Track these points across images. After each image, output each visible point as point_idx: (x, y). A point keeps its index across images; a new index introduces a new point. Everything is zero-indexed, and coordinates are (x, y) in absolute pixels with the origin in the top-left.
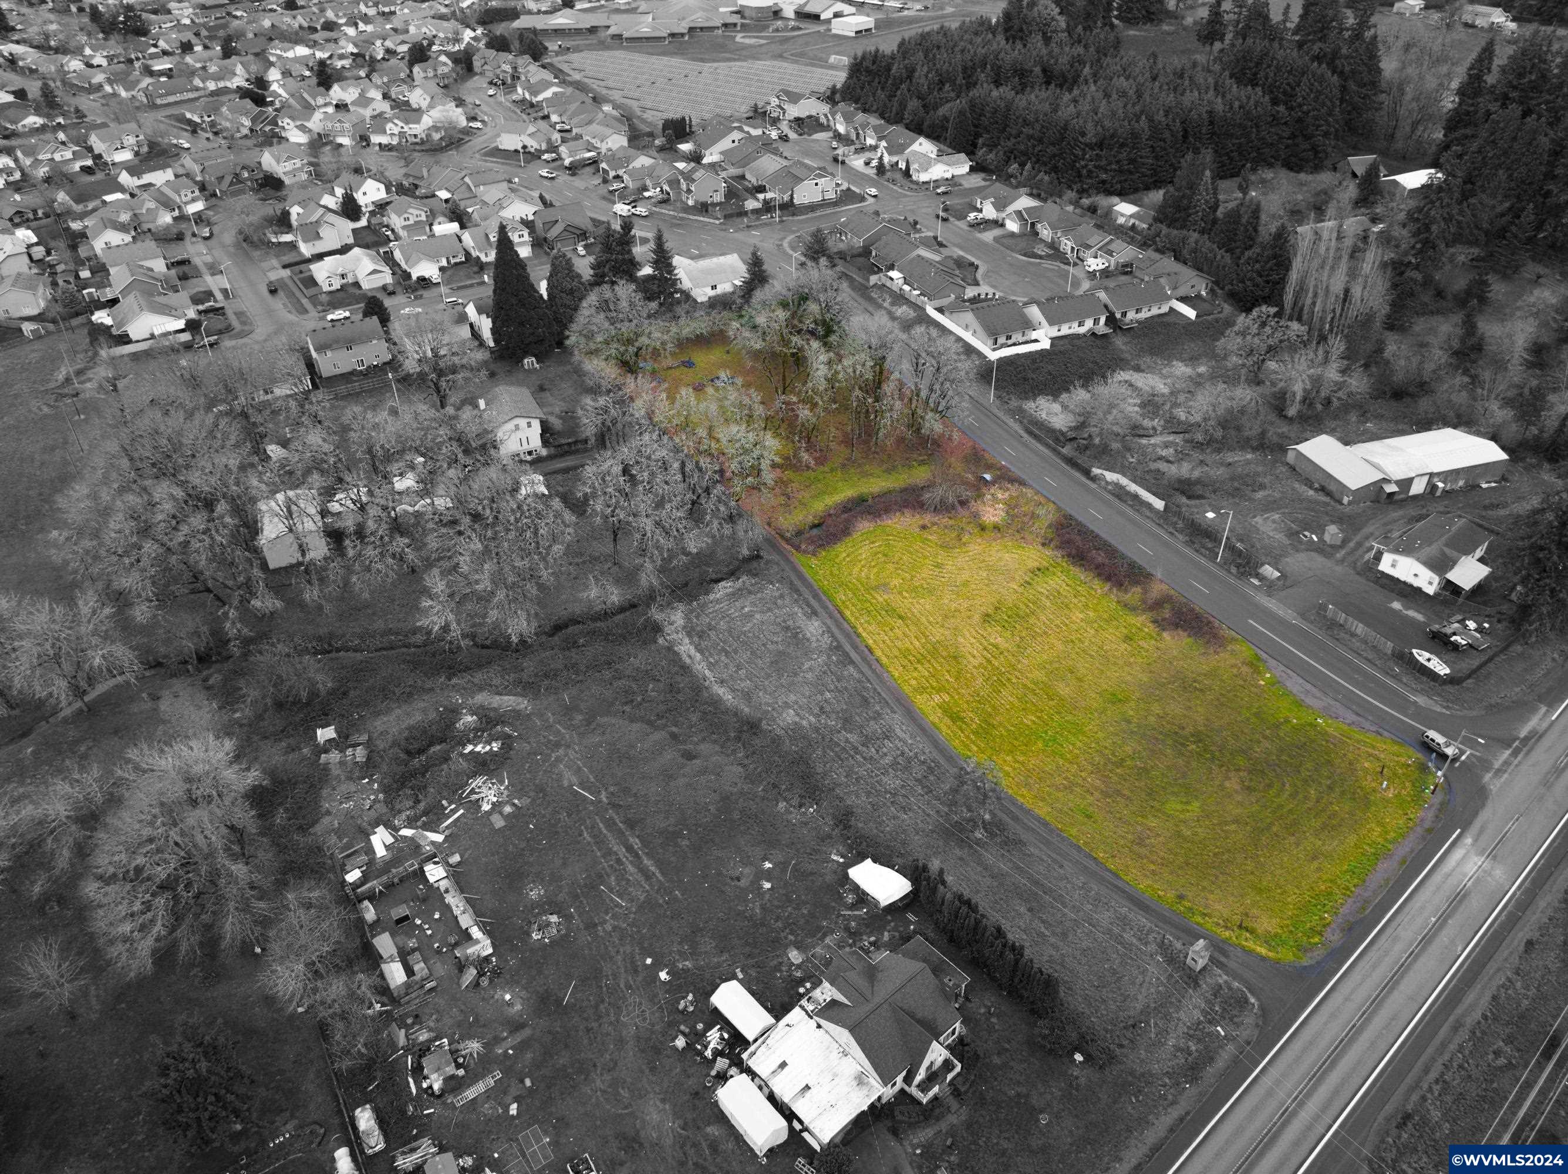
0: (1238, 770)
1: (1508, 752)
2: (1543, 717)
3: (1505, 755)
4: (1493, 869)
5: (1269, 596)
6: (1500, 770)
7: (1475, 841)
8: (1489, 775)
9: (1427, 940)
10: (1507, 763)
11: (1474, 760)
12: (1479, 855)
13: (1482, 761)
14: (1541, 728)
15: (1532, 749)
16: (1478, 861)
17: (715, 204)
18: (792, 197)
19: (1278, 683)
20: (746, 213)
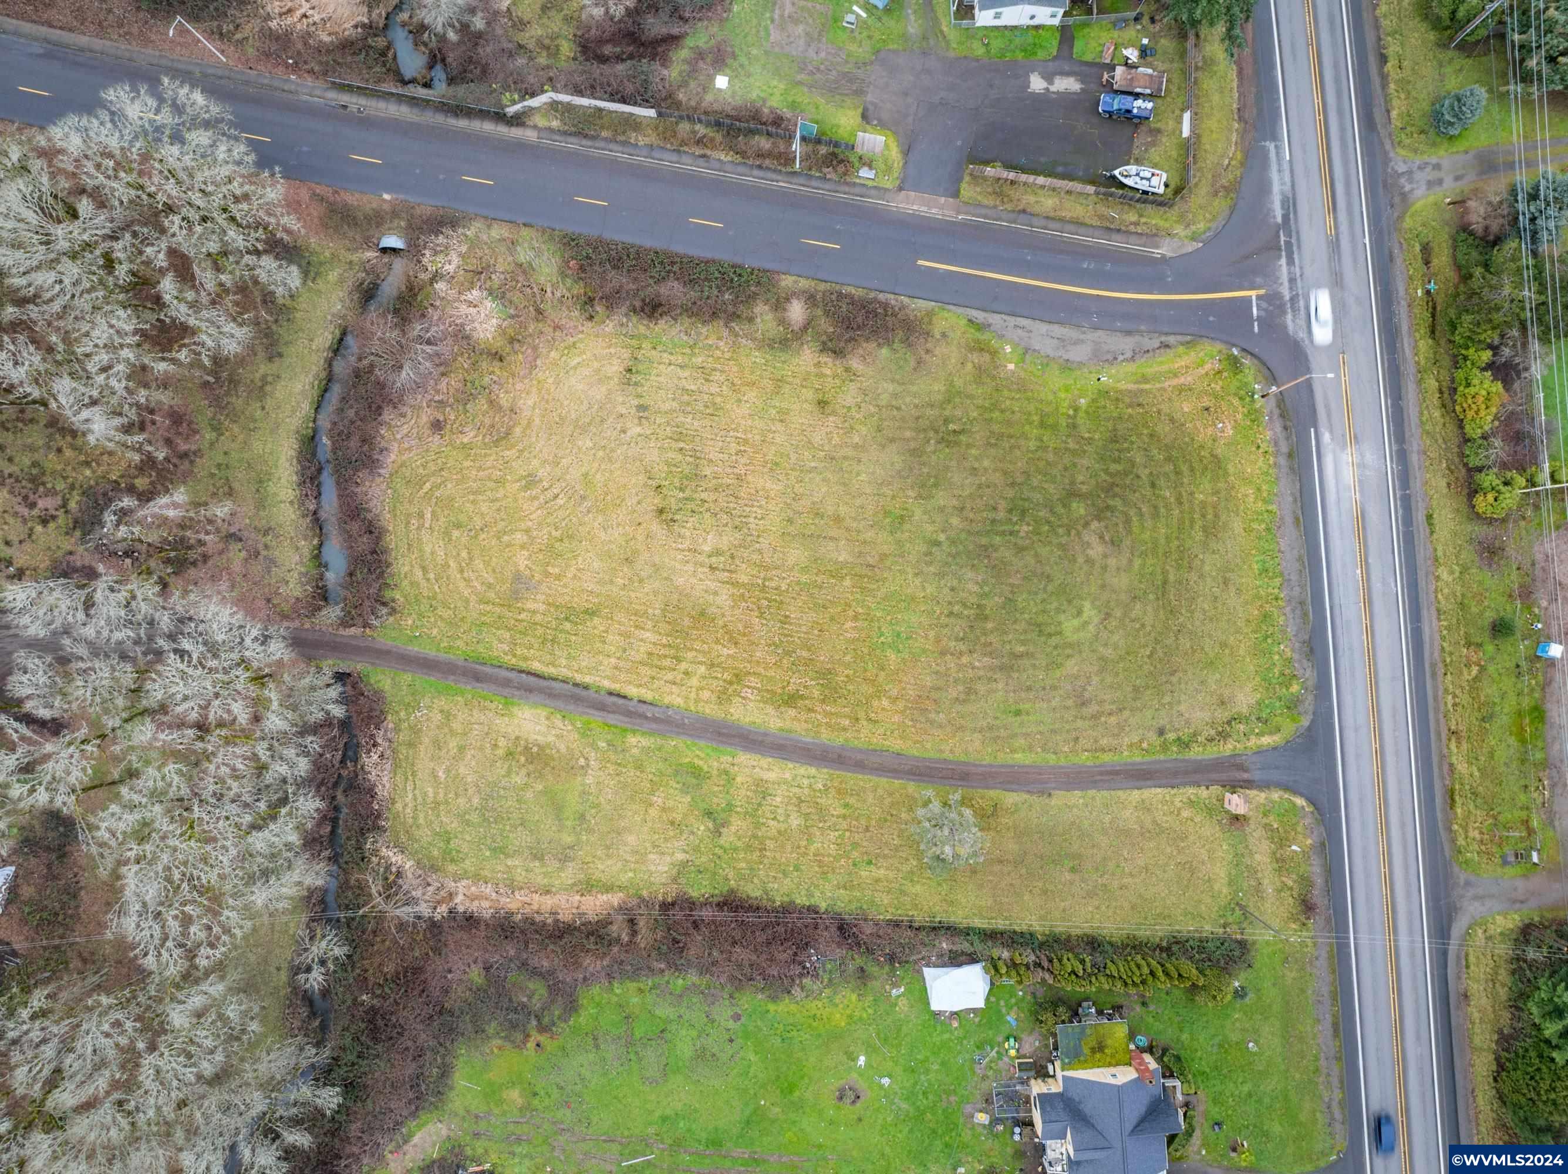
0: (1086, 524)
1: (1283, 261)
2: (1279, 164)
3: (1284, 269)
4: (1362, 456)
5: (900, 189)
6: (1293, 299)
7: (1331, 432)
8: (1289, 317)
9: (1369, 602)
10: (1292, 281)
11: (1264, 305)
12: (1344, 447)
13: (1272, 299)
14: (1287, 188)
15: (1298, 233)
16: (1348, 457)
19: (1024, 351)
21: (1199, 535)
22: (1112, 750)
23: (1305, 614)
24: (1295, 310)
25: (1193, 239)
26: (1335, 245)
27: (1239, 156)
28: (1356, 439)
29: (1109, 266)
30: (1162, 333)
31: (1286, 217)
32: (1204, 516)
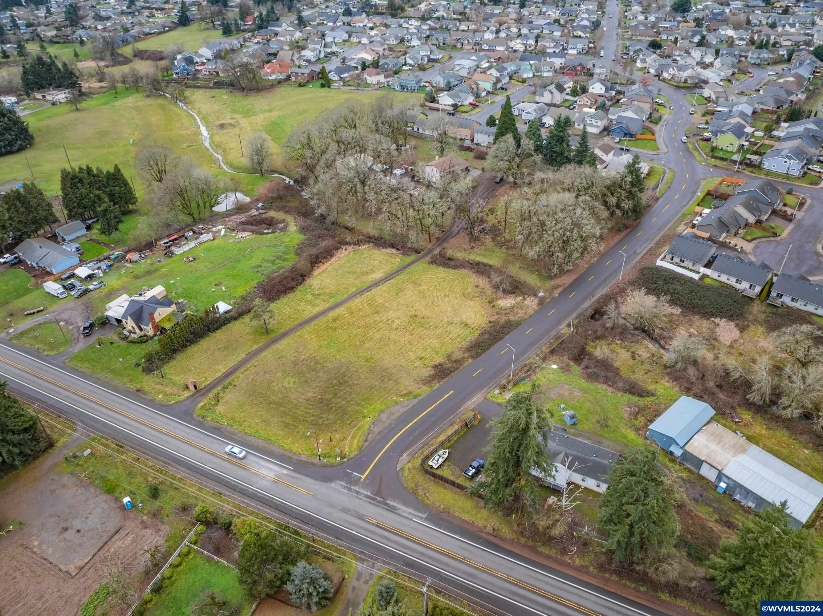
0: (321, 395)
1: (369, 494)
2: (413, 515)
3: (366, 493)
4: (266, 481)
5: (485, 398)
6: (350, 490)
7: (286, 475)
8: (344, 484)
9: (212, 454)
10: (358, 493)
11: (356, 478)
12: (276, 476)
13: (357, 482)
14: (400, 512)
15: (377, 506)
16: (271, 475)
17: (726, 151)
18: (761, 163)
19: (397, 403)
20: (726, 160)
21: (287, 421)
22: (243, 373)
23: (229, 433)
24: (345, 487)
25: (402, 469)
26: (361, 517)
27: (428, 502)
28: (275, 482)
29: (411, 438)
30: (371, 441)
31: (388, 505)
32: (293, 425)
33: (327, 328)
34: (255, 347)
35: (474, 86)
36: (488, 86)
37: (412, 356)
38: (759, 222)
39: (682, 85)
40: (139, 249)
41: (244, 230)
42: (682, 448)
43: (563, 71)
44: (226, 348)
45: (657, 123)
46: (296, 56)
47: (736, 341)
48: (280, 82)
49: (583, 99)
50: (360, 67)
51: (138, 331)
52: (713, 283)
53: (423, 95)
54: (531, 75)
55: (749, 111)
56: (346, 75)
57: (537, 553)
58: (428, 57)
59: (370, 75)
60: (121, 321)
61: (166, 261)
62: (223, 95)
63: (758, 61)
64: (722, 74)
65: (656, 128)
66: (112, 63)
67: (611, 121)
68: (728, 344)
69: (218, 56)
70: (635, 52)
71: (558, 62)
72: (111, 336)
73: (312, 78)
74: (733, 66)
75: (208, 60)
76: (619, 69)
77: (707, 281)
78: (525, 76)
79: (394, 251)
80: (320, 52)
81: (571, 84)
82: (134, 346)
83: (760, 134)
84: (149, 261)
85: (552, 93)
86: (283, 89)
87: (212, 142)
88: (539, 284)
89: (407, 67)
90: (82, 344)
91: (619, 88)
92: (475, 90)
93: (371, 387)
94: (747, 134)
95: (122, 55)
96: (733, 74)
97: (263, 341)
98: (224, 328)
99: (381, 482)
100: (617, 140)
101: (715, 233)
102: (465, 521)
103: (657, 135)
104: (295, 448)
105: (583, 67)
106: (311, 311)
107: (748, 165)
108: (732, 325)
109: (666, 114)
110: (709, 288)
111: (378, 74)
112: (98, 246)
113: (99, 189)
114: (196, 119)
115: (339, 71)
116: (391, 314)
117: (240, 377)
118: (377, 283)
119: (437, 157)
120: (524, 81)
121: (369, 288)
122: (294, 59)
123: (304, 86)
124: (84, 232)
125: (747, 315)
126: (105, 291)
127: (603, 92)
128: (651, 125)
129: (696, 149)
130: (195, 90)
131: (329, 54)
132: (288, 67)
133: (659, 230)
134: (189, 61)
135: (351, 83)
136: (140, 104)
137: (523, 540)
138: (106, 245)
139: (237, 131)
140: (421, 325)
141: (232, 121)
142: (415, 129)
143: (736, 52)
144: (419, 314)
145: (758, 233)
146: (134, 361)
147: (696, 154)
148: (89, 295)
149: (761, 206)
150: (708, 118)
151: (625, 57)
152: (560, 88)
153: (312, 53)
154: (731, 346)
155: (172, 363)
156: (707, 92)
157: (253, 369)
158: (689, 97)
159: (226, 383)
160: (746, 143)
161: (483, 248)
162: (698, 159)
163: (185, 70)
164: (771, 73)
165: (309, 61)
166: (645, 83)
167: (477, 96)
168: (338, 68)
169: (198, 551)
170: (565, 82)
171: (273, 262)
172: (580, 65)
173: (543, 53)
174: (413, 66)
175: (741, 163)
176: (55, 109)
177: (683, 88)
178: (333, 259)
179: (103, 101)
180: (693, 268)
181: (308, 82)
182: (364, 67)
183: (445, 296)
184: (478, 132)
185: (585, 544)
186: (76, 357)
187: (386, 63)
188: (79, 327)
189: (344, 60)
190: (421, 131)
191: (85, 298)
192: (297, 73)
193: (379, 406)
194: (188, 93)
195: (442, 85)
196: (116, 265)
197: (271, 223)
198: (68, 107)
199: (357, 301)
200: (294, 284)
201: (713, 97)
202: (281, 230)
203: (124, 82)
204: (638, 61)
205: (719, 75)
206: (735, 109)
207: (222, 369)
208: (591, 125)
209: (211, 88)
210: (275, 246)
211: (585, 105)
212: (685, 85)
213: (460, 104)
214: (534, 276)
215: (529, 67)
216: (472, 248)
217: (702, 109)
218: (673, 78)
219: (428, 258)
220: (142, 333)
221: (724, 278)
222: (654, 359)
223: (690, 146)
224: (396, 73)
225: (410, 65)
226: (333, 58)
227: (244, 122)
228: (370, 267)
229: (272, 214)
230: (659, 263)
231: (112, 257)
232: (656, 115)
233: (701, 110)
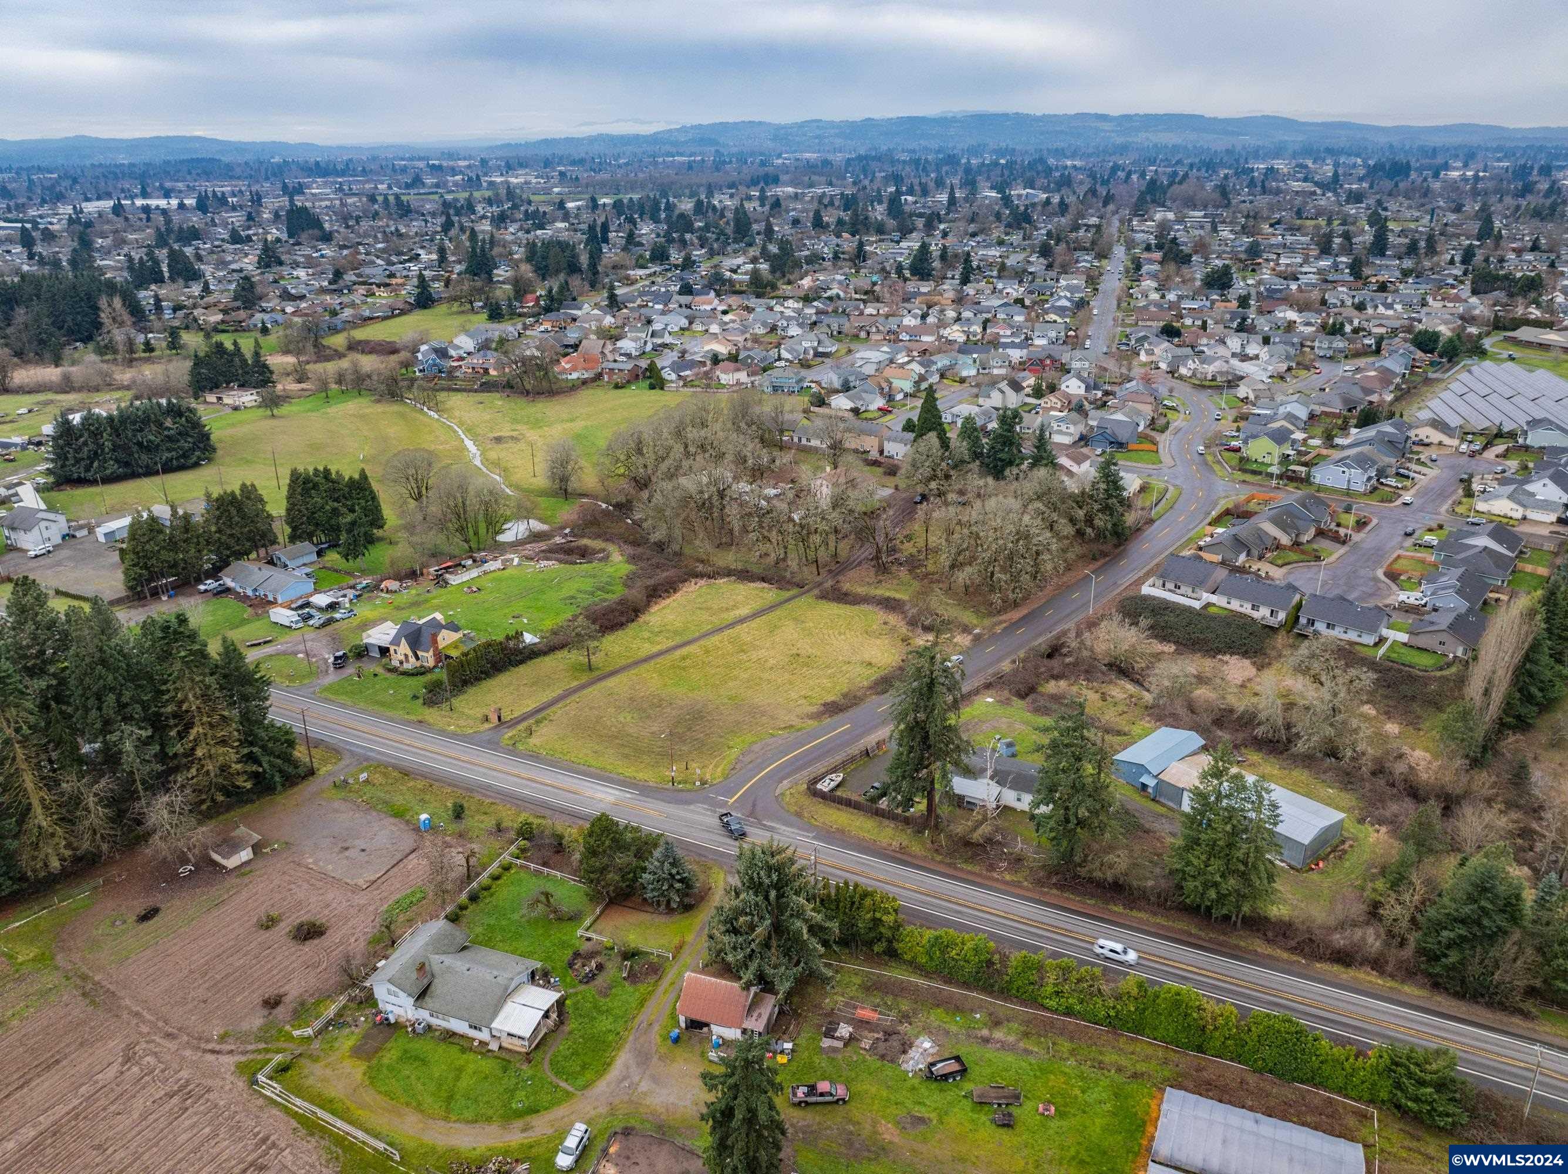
0: (671, 730)
2: (795, 833)
7: (629, 798)
8: (706, 807)
11: (721, 802)
12: (616, 799)
14: (779, 831)
16: (609, 798)
17: (1263, 463)
18: (1308, 475)
19: (773, 735)
20: (1260, 473)
21: (627, 752)
22: (561, 708)
23: (551, 761)
24: (708, 809)
27: (816, 823)
28: (617, 805)
29: (793, 767)
30: (740, 769)
31: (764, 825)
32: (634, 756)
33: (673, 667)
34: (575, 683)
35: (884, 385)
36: (908, 386)
37: (794, 695)
38: (1297, 544)
39: (1207, 383)
40: (399, 578)
41: (548, 559)
42: (1156, 777)
43: (1023, 366)
44: (533, 684)
45: (1163, 432)
46: (609, 347)
47: (1250, 680)
48: (585, 382)
49: (1051, 400)
50: (708, 363)
51: (412, 660)
52: (1221, 612)
53: (806, 399)
54: (973, 372)
55: (1302, 413)
56: (688, 373)
57: (956, 868)
58: (815, 349)
59: (725, 372)
60: (387, 650)
61: (436, 592)
62: (497, 400)
63: (1330, 353)
64: (1270, 368)
65: (1160, 438)
66: (314, 358)
67: (1092, 427)
68: (1239, 683)
69: (484, 347)
70: (1137, 341)
71: (1016, 355)
72: (371, 668)
73: (635, 376)
74: (1288, 358)
75: (469, 354)
76: (1111, 365)
77: (1212, 610)
78: (964, 374)
79: (765, 585)
80: (646, 343)
81: (1032, 381)
82: (406, 678)
83: (1316, 442)
84: (413, 592)
85: (1002, 392)
86: (590, 392)
87: (485, 460)
88: (975, 622)
89: (783, 363)
90: (332, 677)
91: (1107, 387)
92: (886, 389)
93: (738, 723)
94: (1294, 441)
95: (329, 348)
96: (1289, 369)
97: (584, 678)
98: (530, 663)
99: (754, 805)
100: (1099, 451)
101: (1230, 555)
102: (864, 839)
103: (1161, 446)
104: (640, 776)
105: (1054, 360)
106: (648, 649)
107: (1291, 479)
108: (1247, 662)
109: (1177, 421)
110: (1214, 618)
111: (738, 370)
112: (335, 574)
113: (337, 500)
114: (455, 432)
115: (676, 367)
116: (763, 653)
117: (557, 712)
118: (742, 621)
119: (828, 469)
120: (962, 381)
121: (731, 625)
122: (606, 351)
123: (622, 387)
124: (314, 557)
125: (1268, 651)
126: (355, 622)
127: (1082, 391)
128: (1153, 434)
129: (1219, 462)
130: (451, 394)
131: (660, 345)
132: (597, 361)
133: (1153, 558)
134: (442, 353)
135: (696, 383)
136: (367, 411)
137: (939, 858)
138: (349, 573)
139: (522, 445)
140: (807, 665)
141: (514, 434)
142: (796, 440)
143: (1295, 340)
144: (802, 652)
145: (1293, 556)
146: (410, 694)
147: (1217, 467)
148: (336, 625)
149: (1300, 523)
150: (1242, 424)
151: (1124, 348)
152: (1016, 386)
153: (633, 344)
154: (1243, 686)
155: (461, 697)
156: (1243, 391)
157: (574, 706)
158: (1216, 398)
159: (539, 716)
160: (1292, 453)
161: (895, 582)
162: (1220, 474)
163: (435, 365)
164: (1347, 368)
165: (628, 356)
166: (1147, 380)
167: (890, 398)
168: (674, 363)
169: (522, 866)
170: (1024, 379)
171: (592, 594)
172: (1049, 356)
173: (995, 343)
174: (791, 362)
175: (1280, 477)
176: (239, 416)
177: (1210, 387)
178: (678, 594)
179: (309, 406)
180: (1194, 595)
181: (628, 382)
182: (716, 359)
183: (840, 634)
184: (889, 440)
185: (1019, 860)
186: (326, 689)
187: (749, 356)
188: (326, 660)
189: (683, 353)
190: (804, 441)
191: (329, 628)
192: (612, 370)
193: (749, 738)
194: (442, 396)
195: (837, 384)
196: (366, 596)
197: (584, 554)
198: (261, 412)
199: (715, 639)
200: (624, 619)
201: (1252, 397)
202: (600, 560)
203: (339, 382)
204: (1142, 353)
205: (1265, 369)
206: (1282, 410)
207: (531, 705)
208: (1060, 432)
209: (476, 391)
210: (594, 576)
211: (1052, 408)
212: (1213, 383)
213: (863, 409)
214: (968, 613)
215: (970, 362)
216: (880, 582)
217: (1234, 413)
218: (1194, 375)
219: (816, 592)
220: (418, 664)
221: (1235, 605)
222: (1133, 702)
223: (1209, 458)
224: (765, 370)
225: (787, 360)
226: (666, 351)
227: (532, 435)
228: (732, 603)
229: (585, 541)
230: (1146, 590)
231: (359, 587)
232: (1162, 421)
233: (1231, 415)
